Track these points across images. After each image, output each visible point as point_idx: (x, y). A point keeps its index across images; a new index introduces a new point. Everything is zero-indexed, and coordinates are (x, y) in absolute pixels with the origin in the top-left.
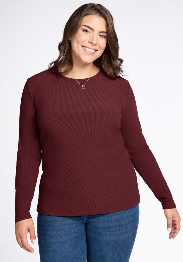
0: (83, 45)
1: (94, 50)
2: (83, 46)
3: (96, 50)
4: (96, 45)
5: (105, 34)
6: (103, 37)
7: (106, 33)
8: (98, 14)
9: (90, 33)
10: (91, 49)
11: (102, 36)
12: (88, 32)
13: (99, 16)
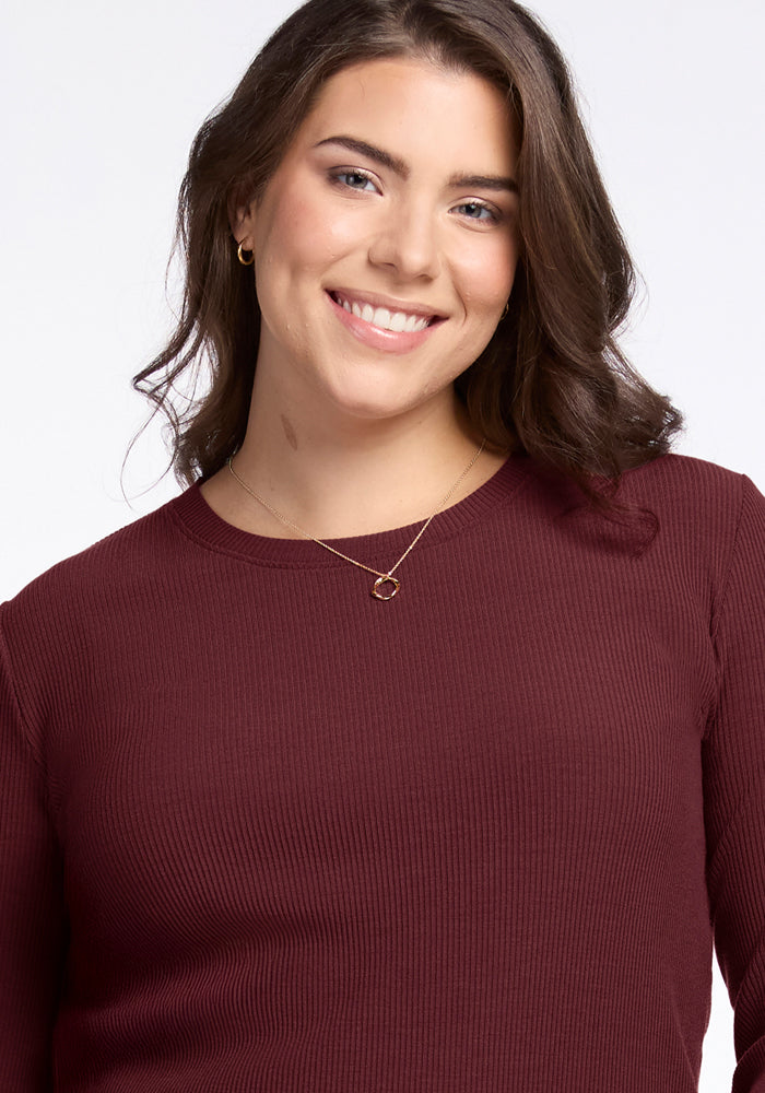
0: (335, 286)
1: (413, 319)
2: (334, 295)
3: (435, 319)
4: (425, 279)
5: (498, 196)
6: (484, 215)
7: (510, 184)
8: (434, 52)
9: (381, 194)
10: (393, 310)
11: (479, 207)
12: (370, 187)
13: (444, 62)
